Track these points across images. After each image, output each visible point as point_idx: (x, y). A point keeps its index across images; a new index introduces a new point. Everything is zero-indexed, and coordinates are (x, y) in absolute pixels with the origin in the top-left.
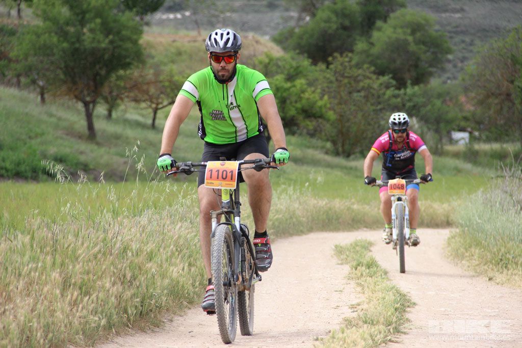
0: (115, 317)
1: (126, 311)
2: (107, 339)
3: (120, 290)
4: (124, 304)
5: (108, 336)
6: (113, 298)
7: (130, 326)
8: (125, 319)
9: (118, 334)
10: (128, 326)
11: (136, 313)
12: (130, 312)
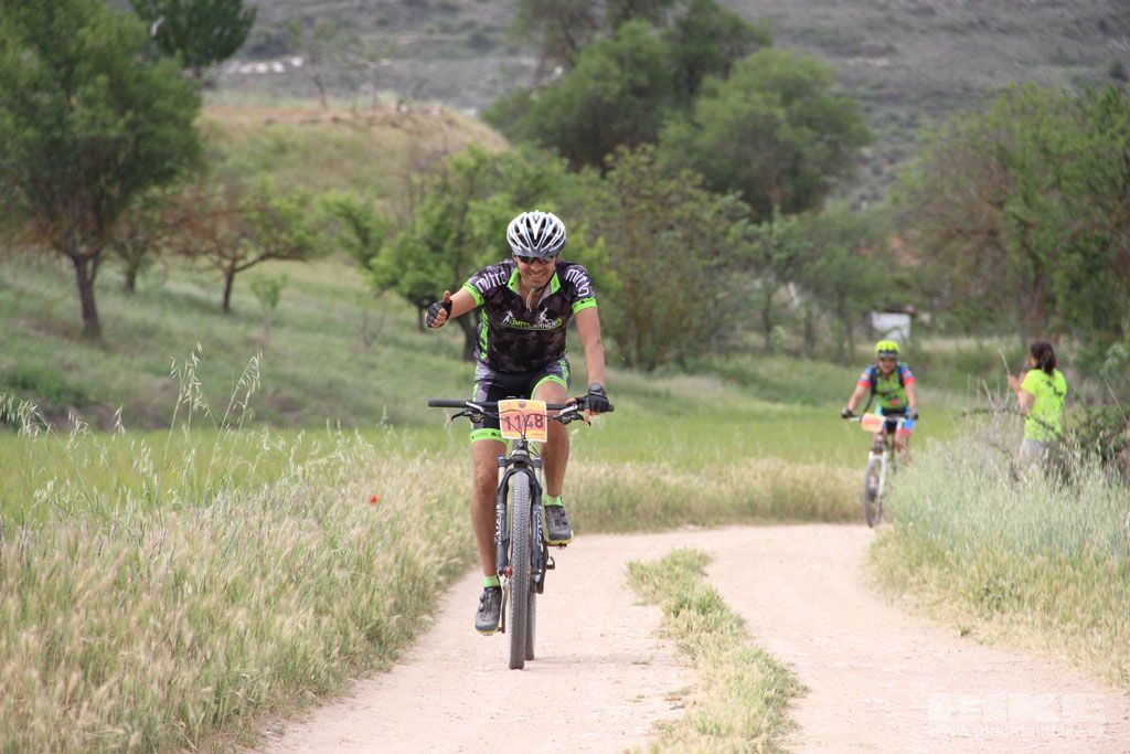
0: (158, 727)
1: (182, 714)
3: (170, 666)
4: (177, 700)
6: (155, 687)
7: (193, 746)
8: (181, 733)
10: (187, 747)
11: (204, 719)
12: (192, 715)
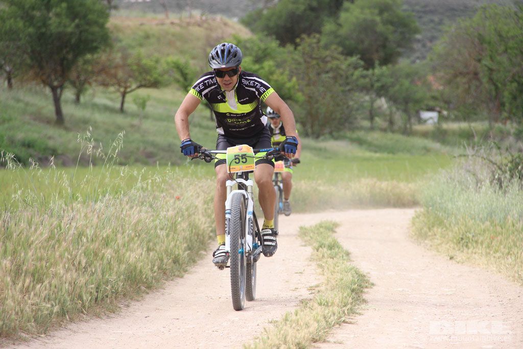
0: (68, 303)
1: (80, 297)
2: (60, 326)
3: (75, 275)
4: (78, 291)
5: (62, 323)
6: (67, 284)
7: (85, 312)
8: (79, 306)
9: (72, 320)
10: (82, 312)
11: (91, 300)
12: (85, 298)
